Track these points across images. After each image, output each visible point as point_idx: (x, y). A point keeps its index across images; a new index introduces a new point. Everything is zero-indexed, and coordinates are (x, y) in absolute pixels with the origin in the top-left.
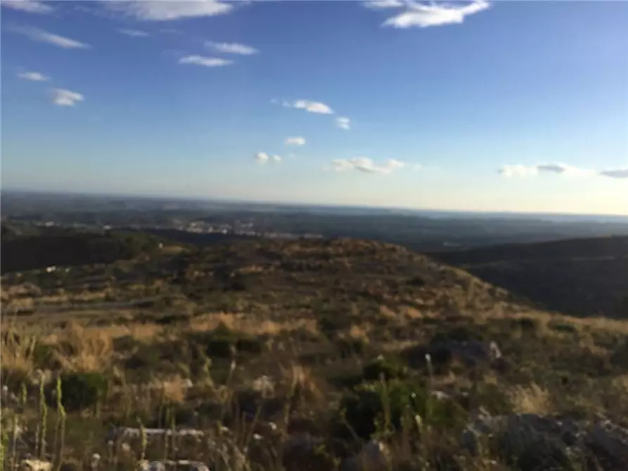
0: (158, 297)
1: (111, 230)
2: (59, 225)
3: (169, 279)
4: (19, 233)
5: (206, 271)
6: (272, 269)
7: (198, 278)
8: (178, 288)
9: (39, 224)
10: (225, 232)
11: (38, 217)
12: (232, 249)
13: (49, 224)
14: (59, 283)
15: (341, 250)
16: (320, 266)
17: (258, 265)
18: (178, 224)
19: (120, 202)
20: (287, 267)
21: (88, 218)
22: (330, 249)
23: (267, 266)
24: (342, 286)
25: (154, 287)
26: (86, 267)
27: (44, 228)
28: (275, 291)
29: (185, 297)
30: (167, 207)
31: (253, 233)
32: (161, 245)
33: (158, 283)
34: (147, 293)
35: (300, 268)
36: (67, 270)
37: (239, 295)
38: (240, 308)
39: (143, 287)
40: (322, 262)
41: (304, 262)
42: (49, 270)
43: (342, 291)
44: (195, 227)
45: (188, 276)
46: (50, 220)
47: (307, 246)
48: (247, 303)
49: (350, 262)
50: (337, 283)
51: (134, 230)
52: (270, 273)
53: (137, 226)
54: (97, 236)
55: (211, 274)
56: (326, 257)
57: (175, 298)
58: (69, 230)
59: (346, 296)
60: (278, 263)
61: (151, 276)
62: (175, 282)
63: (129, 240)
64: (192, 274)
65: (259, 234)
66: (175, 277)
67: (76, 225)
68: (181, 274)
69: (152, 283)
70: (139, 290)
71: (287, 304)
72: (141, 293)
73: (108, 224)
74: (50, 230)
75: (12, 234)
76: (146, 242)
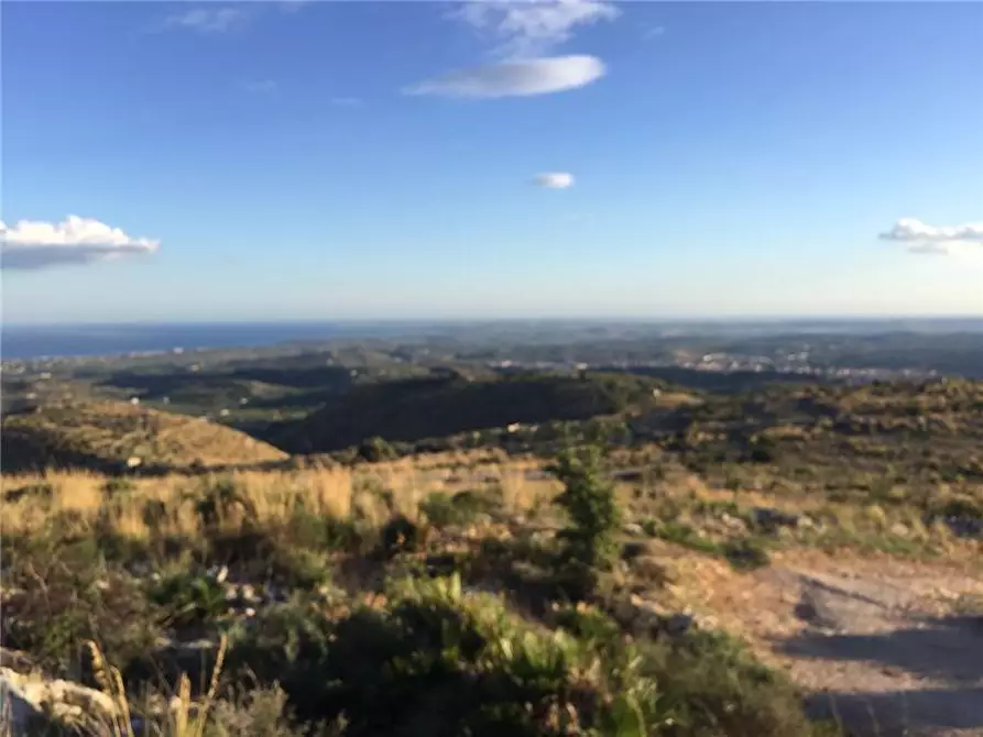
0: (648, 467)
1: (589, 370)
2: (517, 364)
3: (663, 443)
4: (471, 379)
5: (716, 432)
6: (817, 431)
7: (704, 444)
8: (674, 456)
9: (493, 364)
10: (758, 368)
11: (490, 354)
12: (759, 399)
13: (506, 364)
14: (526, 445)
15: (943, 400)
16: (902, 427)
17: (797, 424)
18: (684, 359)
19: (597, 328)
20: (844, 427)
21: (555, 353)
22: (923, 399)
23: (810, 426)
24: (934, 460)
26: (556, 425)
27: (498, 369)
28: (817, 463)
29: (682, 468)
30: (666, 334)
31: (807, 370)
32: (657, 392)
33: (648, 449)
34: (633, 462)
35: (865, 429)
36: (534, 429)
37: (760, 468)
38: (758, 485)
39: (628, 454)
40: (906, 421)
41: (873, 420)
42: (512, 428)
43: (933, 467)
44: (709, 362)
45: (689, 439)
46: (507, 357)
47: (881, 394)
48: (769, 480)
49: (956, 420)
50: (926, 454)
51: (619, 370)
52: (813, 438)
53: (624, 364)
54: (568, 380)
55: (722, 437)
56: (913, 411)
57: (669, 470)
58: (531, 373)
59: (935, 475)
60: (828, 422)
61: (638, 439)
62: (672, 448)
63: (610, 386)
64: (695, 436)
65: (818, 371)
66: (671, 440)
67: (541, 365)
68: (681, 436)
69: (639, 449)
70: (623, 457)
71: (833, 483)
72: (625, 462)
73: (582, 361)
74: (508, 372)
75: (463, 380)
76: (635, 387)
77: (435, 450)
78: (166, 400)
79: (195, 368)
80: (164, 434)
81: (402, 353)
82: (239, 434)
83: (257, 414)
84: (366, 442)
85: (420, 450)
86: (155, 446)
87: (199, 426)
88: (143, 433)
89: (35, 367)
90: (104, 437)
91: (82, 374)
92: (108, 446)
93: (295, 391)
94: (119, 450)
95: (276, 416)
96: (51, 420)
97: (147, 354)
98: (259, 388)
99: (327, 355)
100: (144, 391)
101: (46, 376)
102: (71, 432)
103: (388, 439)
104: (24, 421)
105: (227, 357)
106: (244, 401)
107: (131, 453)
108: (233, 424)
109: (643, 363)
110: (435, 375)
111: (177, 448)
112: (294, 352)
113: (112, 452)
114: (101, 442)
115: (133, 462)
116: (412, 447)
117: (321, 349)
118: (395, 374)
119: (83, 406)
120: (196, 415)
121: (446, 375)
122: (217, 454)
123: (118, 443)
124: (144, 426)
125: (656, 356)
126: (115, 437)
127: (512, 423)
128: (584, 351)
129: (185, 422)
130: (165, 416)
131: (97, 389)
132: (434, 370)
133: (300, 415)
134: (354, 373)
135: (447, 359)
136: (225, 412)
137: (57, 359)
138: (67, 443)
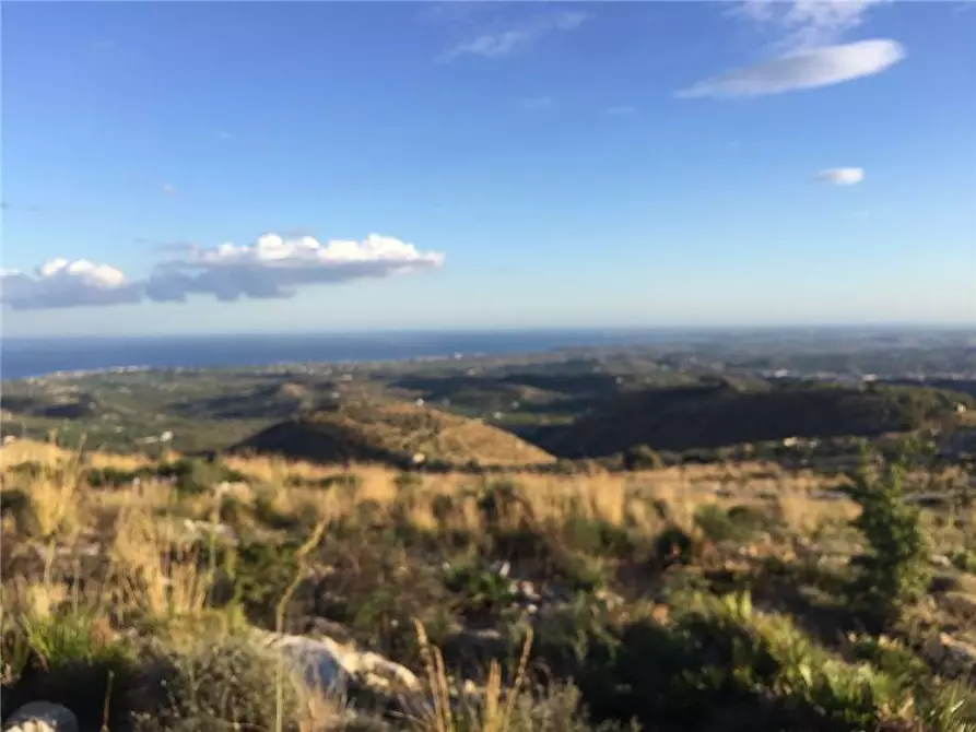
0: (952, 492)
1: (878, 382)
2: (795, 374)
3: (970, 466)
4: (742, 388)
9: (766, 373)
11: (764, 363)
13: (781, 373)
14: (804, 461)
19: (890, 336)
21: (838, 362)
25: (945, 477)
26: (839, 441)
27: (772, 379)
32: (961, 409)
33: (952, 472)
34: (932, 486)
36: (813, 444)
39: (926, 476)
42: (789, 442)
46: (781, 367)
51: (917, 383)
53: (921, 377)
54: (855, 392)
58: (810, 383)
61: (937, 462)
63: (904, 400)
67: (821, 375)
69: (941, 472)
70: (921, 480)
72: (923, 486)
73: (869, 373)
74: (783, 382)
75: (734, 390)
76: (934, 402)
77: (703, 461)
78: (446, 402)
79: (472, 373)
80: (444, 434)
81: (670, 361)
82: (511, 437)
83: (528, 418)
84: (633, 450)
85: (688, 460)
86: (437, 445)
87: (475, 427)
88: (426, 432)
89: (340, 368)
90: (395, 434)
91: (376, 377)
92: (397, 443)
93: (564, 397)
94: (406, 446)
95: (545, 420)
96: (351, 417)
97: (431, 359)
98: (529, 393)
99: (594, 362)
100: (429, 393)
101: (348, 377)
102: (367, 429)
103: (656, 447)
104: (331, 417)
105: (500, 362)
106: (515, 405)
107: (417, 451)
108: (506, 427)
109: (944, 375)
110: (703, 384)
111: (456, 448)
112: (562, 358)
113: (401, 448)
114: (391, 438)
115: (418, 458)
116: (678, 457)
117: (588, 356)
118: (662, 383)
119: (377, 406)
120: (472, 417)
121: (716, 384)
122: (491, 455)
123: (405, 440)
124: (428, 425)
125: (959, 368)
126: (404, 434)
127: (790, 436)
128: (873, 361)
129: (462, 423)
130: (446, 417)
131: (390, 391)
132: (703, 379)
133: (568, 420)
134: (619, 381)
135: (717, 367)
136: (498, 415)
137: (356, 362)
138: (364, 438)
